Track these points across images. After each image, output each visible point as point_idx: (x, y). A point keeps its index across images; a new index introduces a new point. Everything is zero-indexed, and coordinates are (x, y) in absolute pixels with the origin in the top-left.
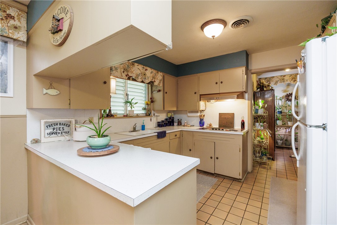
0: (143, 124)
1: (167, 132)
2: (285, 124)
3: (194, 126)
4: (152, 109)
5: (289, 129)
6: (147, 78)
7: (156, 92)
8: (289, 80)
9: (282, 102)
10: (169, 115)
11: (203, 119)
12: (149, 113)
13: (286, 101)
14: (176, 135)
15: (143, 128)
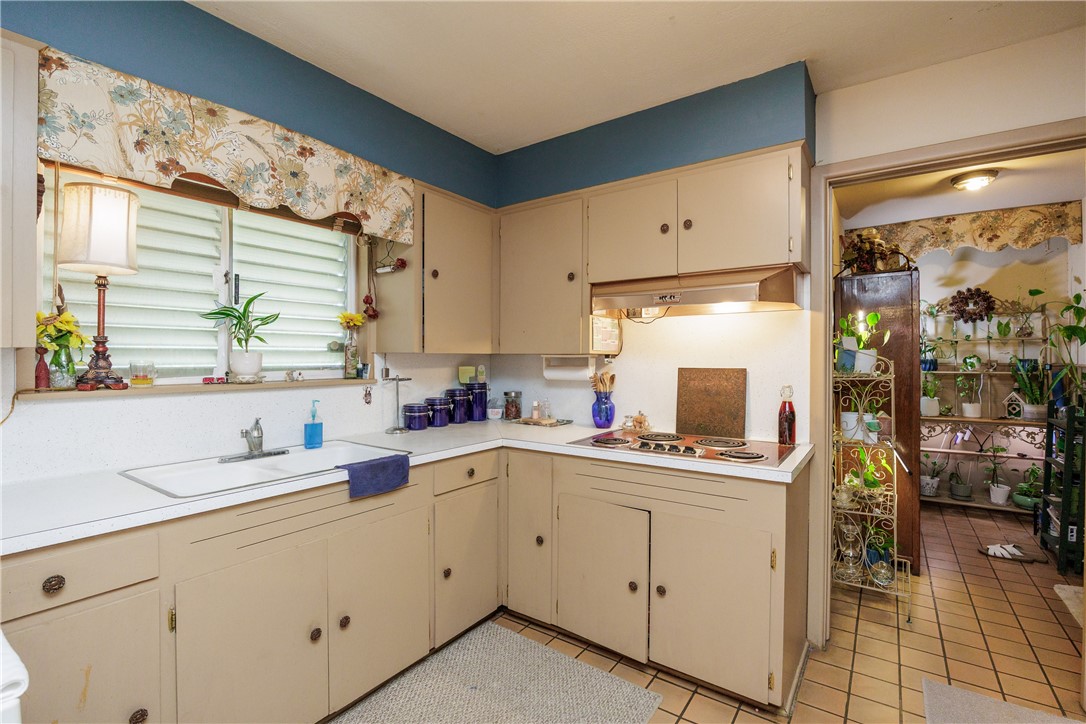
0: (314, 417)
1: (413, 461)
2: (950, 410)
3: (569, 422)
4: (372, 347)
5: (965, 433)
6: (311, 194)
7: (388, 269)
8: (968, 237)
9: (936, 322)
10: (467, 374)
11: (610, 393)
12: (360, 366)
13: (956, 319)
14: (471, 473)
15: (313, 436)
